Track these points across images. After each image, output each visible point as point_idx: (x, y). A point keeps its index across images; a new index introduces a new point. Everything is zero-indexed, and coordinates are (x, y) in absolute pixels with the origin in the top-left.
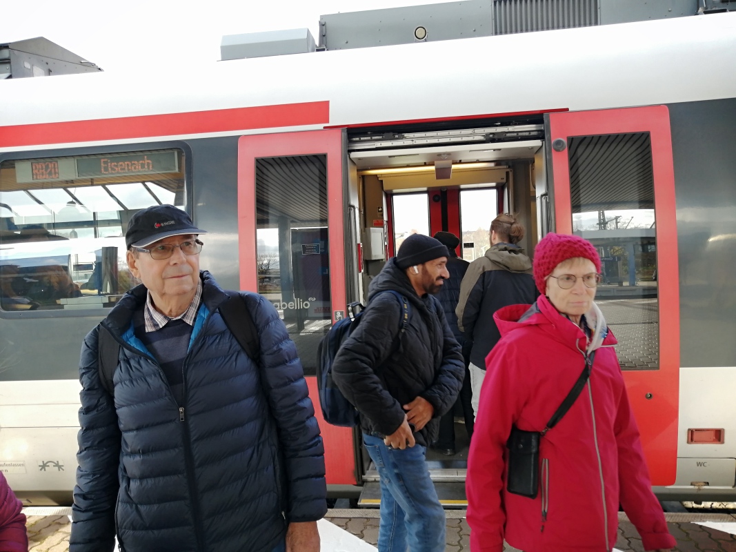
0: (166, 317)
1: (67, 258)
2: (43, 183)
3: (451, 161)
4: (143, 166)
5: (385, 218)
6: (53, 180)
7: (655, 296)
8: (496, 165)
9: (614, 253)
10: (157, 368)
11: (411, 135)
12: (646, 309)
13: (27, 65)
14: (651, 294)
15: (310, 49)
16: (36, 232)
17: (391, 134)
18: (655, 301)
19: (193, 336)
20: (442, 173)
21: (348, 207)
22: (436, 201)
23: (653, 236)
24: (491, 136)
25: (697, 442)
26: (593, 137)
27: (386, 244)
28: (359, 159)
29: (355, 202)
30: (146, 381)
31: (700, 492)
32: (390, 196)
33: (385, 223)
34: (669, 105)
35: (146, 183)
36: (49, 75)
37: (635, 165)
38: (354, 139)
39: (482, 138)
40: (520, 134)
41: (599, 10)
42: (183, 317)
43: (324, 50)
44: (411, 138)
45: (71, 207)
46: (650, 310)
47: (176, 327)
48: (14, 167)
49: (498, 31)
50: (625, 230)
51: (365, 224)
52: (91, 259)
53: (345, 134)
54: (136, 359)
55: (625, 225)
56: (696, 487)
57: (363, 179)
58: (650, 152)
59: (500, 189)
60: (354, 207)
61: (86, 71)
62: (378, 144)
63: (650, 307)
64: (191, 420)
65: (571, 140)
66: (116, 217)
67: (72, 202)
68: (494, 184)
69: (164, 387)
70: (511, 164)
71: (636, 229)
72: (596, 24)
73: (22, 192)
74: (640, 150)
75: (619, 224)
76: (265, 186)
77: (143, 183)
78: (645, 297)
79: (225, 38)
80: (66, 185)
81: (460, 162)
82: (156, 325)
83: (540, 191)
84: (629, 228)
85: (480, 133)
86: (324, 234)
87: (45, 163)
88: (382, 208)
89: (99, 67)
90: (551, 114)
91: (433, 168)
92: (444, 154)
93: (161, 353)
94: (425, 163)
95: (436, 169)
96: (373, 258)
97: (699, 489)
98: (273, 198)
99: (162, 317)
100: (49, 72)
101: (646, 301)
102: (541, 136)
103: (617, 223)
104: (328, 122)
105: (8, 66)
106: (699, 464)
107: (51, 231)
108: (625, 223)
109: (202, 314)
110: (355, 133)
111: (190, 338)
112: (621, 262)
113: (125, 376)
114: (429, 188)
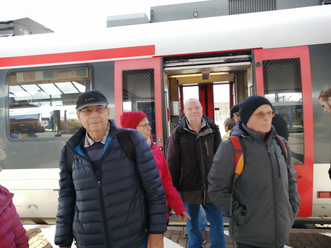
0: (93, 140)
1: (38, 115)
2: (28, 82)
3: (209, 72)
4: (72, 74)
5: (179, 97)
6: (32, 81)
7: (302, 132)
8: (229, 73)
9: (282, 112)
10: (89, 163)
11: (192, 60)
12: (298, 138)
13: (21, 30)
14: (301, 131)
15: (146, 22)
16: (24, 104)
17: (183, 59)
18: (302, 134)
19: (105, 149)
20: (205, 77)
21: (163, 92)
22: (202, 89)
23: (301, 104)
24: (228, 60)
25: (321, 197)
26: (273, 61)
27: (180, 108)
28: (168, 71)
29: (166, 90)
30: (84, 169)
31: (323, 220)
32: (181, 87)
33: (179, 99)
34: (308, 46)
35: (73, 82)
36: (31, 34)
37: (293, 72)
38: (166, 62)
39: (224, 61)
40: (241, 59)
41: (276, 3)
42: (101, 141)
43: (152, 22)
44: (191, 61)
45: (39, 93)
46: (300, 138)
47: (98, 145)
48: (16, 75)
49: (231, 13)
50: (288, 102)
51: (171, 100)
52: (49, 116)
53: (162, 60)
54: (81, 159)
55: (287, 100)
56: (321, 218)
57: (170, 79)
58: (300, 66)
59: (231, 84)
60: (166, 92)
61: (47, 32)
62: (177, 64)
63: (300, 137)
64: (103, 187)
65: (264, 62)
66: (60, 97)
67: (40, 91)
68: (228, 82)
69: (92, 172)
70: (236, 73)
71: (292, 102)
72: (275, 9)
73: (18, 86)
74: (295, 66)
75: (285, 99)
76: (126, 84)
77: (71, 82)
78: (298, 132)
79: (108, 17)
80: (37, 83)
81: (213, 72)
82: (89, 144)
83: (250, 84)
84: (289, 101)
85: (222, 59)
86: (153, 104)
87: (29, 73)
88: (178, 92)
89: (52, 30)
90: (255, 50)
91: (201, 75)
92: (206, 68)
93: (91, 157)
94: (197, 72)
95: (203, 75)
96: (174, 115)
97: (323, 219)
98: (130, 89)
99: (92, 141)
100: (31, 33)
101: (298, 134)
102: (250, 60)
103: (284, 99)
104: (154, 54)
105: (12, 31)
106: (323, 207)
107: (31, 103)
108: (287, 99)
109: (109, 139)
110: (166, 59)
111: (103, 150)
112: (286, 116)
113: (76, 166)
114: (199, 84)
